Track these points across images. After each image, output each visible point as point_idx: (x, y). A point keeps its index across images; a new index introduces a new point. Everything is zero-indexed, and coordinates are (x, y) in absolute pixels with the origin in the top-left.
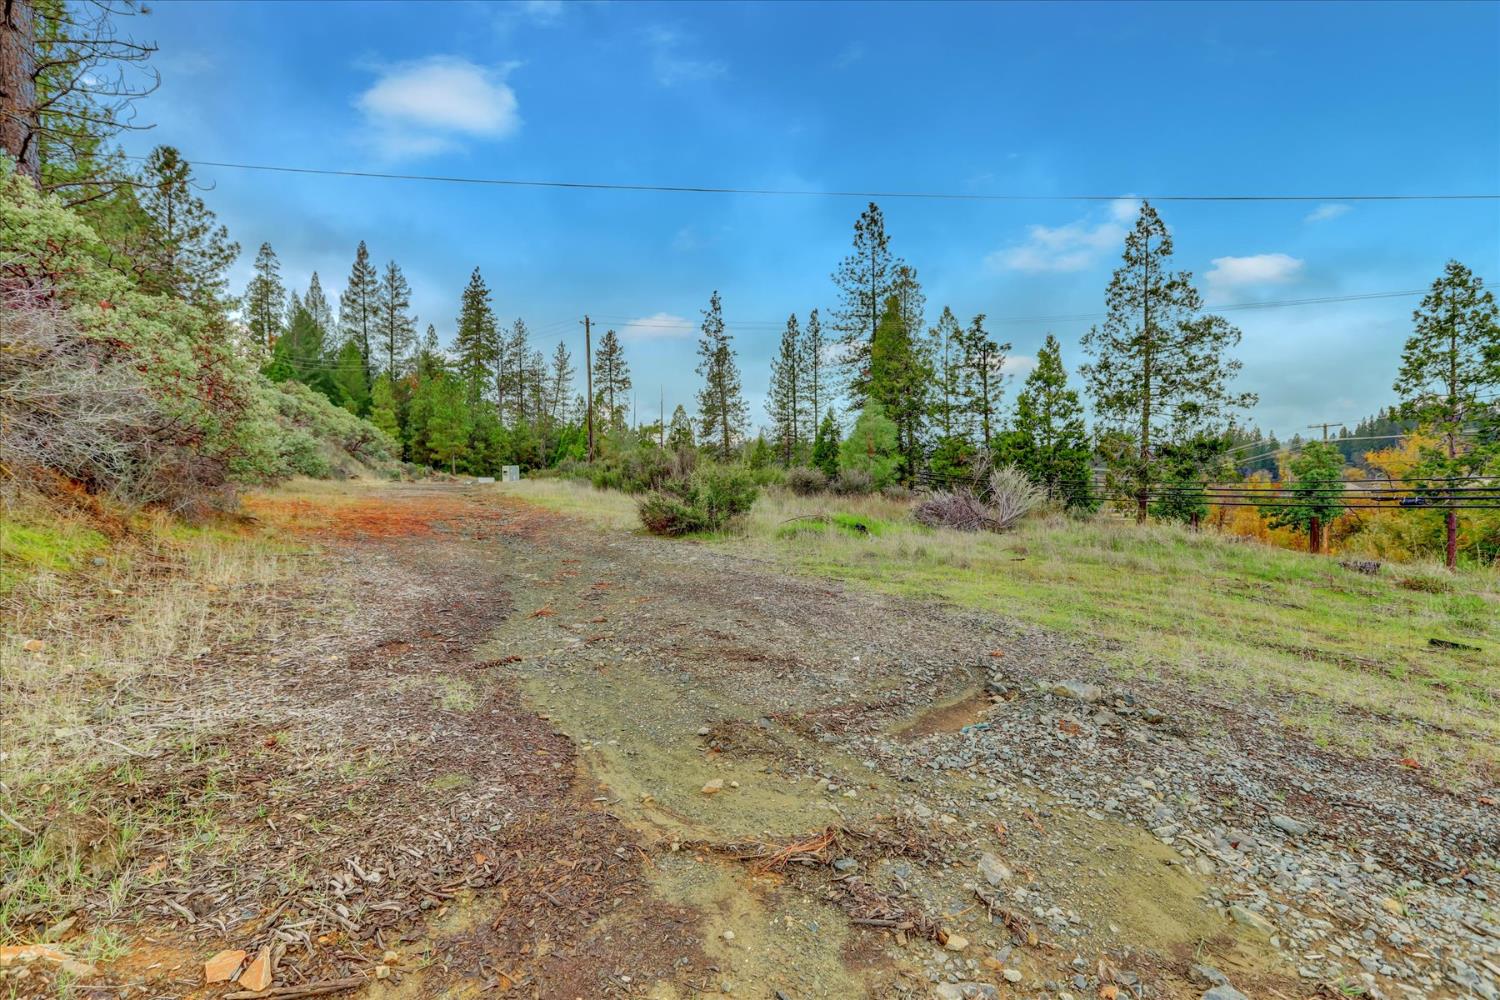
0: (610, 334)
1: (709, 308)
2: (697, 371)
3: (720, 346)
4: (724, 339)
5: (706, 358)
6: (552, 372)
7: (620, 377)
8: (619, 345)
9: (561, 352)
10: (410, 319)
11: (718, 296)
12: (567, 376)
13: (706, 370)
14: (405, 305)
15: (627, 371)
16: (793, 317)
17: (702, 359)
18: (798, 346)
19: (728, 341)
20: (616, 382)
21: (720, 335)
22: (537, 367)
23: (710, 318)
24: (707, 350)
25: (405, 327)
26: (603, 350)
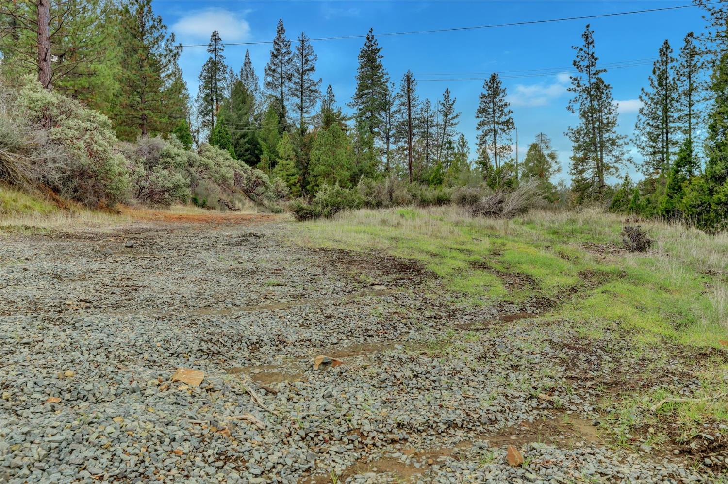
0: (493, 77)
1: (581, 43)
2: (569, 108)
3: (594, 80)
4: (597, 73)
5: (577, 94)
6: (439, 119)
7: (503, 119)
8: (502, 87)
9: (447, 98)
10: (316, 81)
11: (590, 29)
12: (453, 121)
13: (577, 106)
14: (312, 69)
15: (510, 112)
16: (666, 43)
17: (573, 95)
18: (671, 74)
19: (601, 75)
20: (498, 123)
21: (593, 70)
22: (425, 115)
23: (582, 53)
24: (579, 85)
25: (313, 88)
26: (486, 93)
